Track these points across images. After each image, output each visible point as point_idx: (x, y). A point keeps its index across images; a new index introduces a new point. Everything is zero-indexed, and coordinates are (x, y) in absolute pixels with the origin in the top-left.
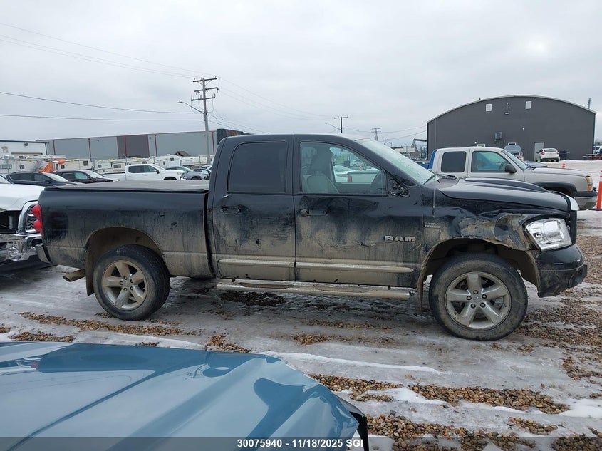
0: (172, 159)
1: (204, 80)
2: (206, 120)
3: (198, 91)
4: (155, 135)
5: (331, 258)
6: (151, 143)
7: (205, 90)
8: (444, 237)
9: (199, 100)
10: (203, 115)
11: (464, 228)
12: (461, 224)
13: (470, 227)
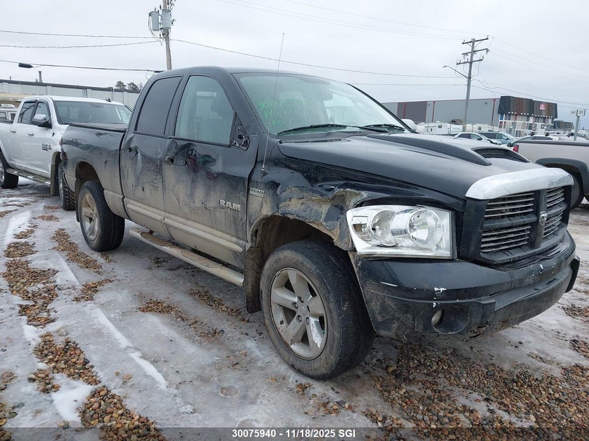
0: (440, 127)
1: (473, 41)
2: (469, 85)
3: (466, 54)
4: (434, 102)
5: (189, 220)
6: (429, 110)
7: (473, 52)
8: (267, 211)
9: (465, 63)
10: (466, 80)
11: (285, 201)
12: (284, 195)
13: (294, 201)
